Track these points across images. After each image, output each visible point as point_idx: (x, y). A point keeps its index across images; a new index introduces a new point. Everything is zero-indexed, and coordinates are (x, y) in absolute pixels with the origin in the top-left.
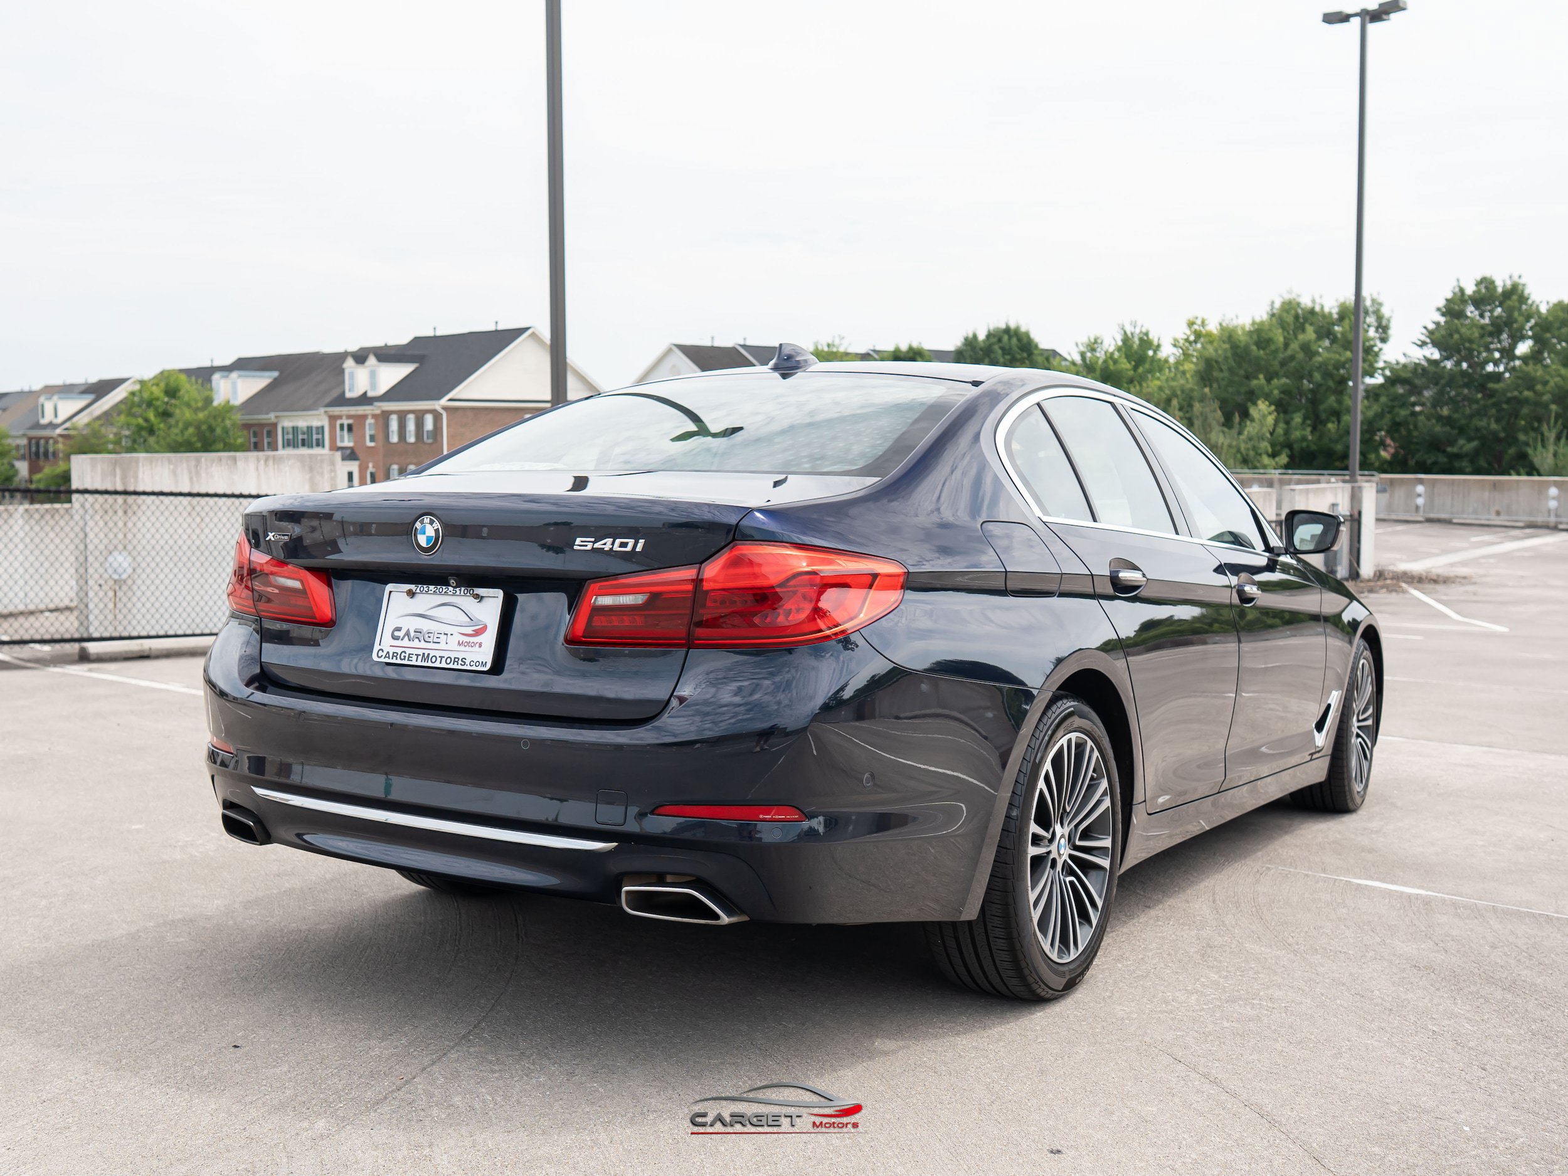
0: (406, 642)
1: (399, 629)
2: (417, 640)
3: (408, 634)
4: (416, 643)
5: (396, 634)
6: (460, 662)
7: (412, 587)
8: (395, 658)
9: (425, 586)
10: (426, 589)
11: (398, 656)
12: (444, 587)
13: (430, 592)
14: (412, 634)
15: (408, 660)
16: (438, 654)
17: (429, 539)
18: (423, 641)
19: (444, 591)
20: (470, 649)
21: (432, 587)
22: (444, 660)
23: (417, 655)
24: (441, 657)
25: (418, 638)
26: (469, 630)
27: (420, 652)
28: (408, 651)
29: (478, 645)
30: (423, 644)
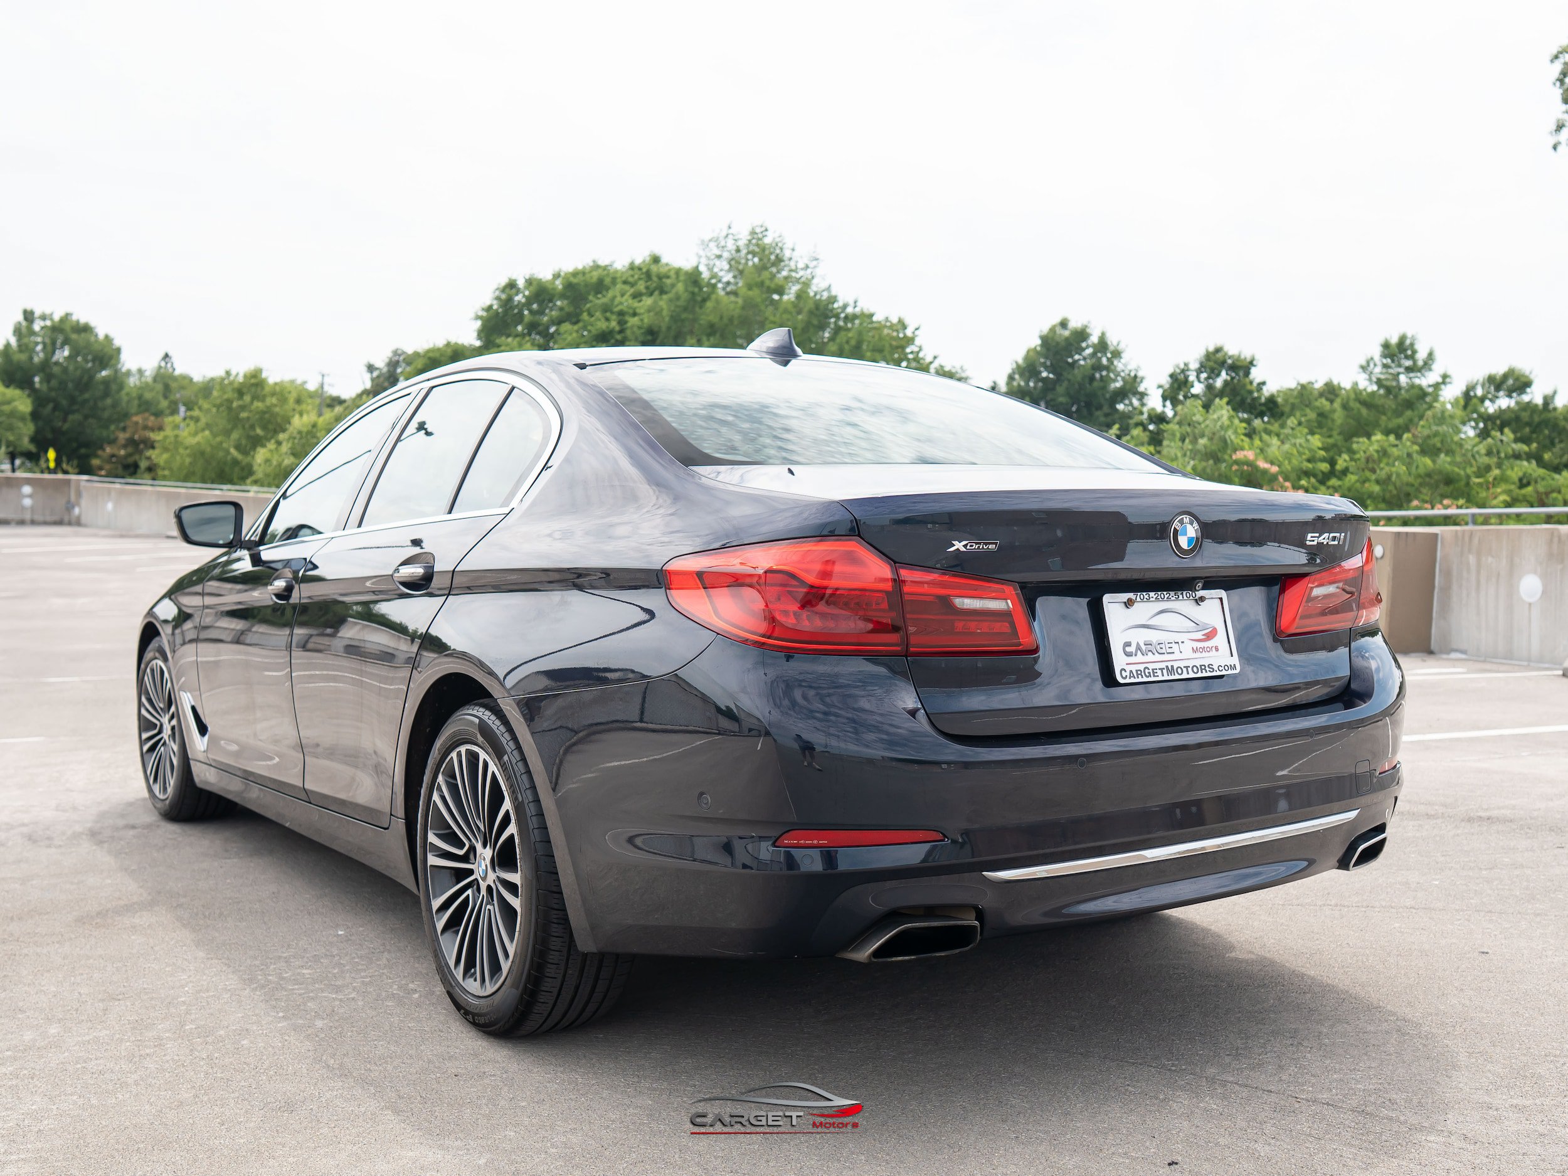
0: (1140, 658)
1: (1128, 644)
2: (1150, 653)
3: (1138, 648)
4: (1150, 657)
5: (1128, 649)
6: (1207, 669)
7: (1131, 595)
8: (1140, 676)
9: (1144, 594)
10: (1146, 597)
11: (1143, 674)
12: (1165, 593)
13: (1151, 599)
14: (1144, 647)
15: (1154, 676)
16: (1182, 664)
17: (1190, 540)
18: (1156, 654)
19: (1166, 596)
20: (1207, 654)
21: (1152, 594)
22: (1190, 669)
23: (1162, 669)
24: (1187, 667)
25: (1150, 651)
26: (1199, 635)
27: (1163, 665)
28: (1151, 666)
29: (1214, 649)
30: (1158, 657)
